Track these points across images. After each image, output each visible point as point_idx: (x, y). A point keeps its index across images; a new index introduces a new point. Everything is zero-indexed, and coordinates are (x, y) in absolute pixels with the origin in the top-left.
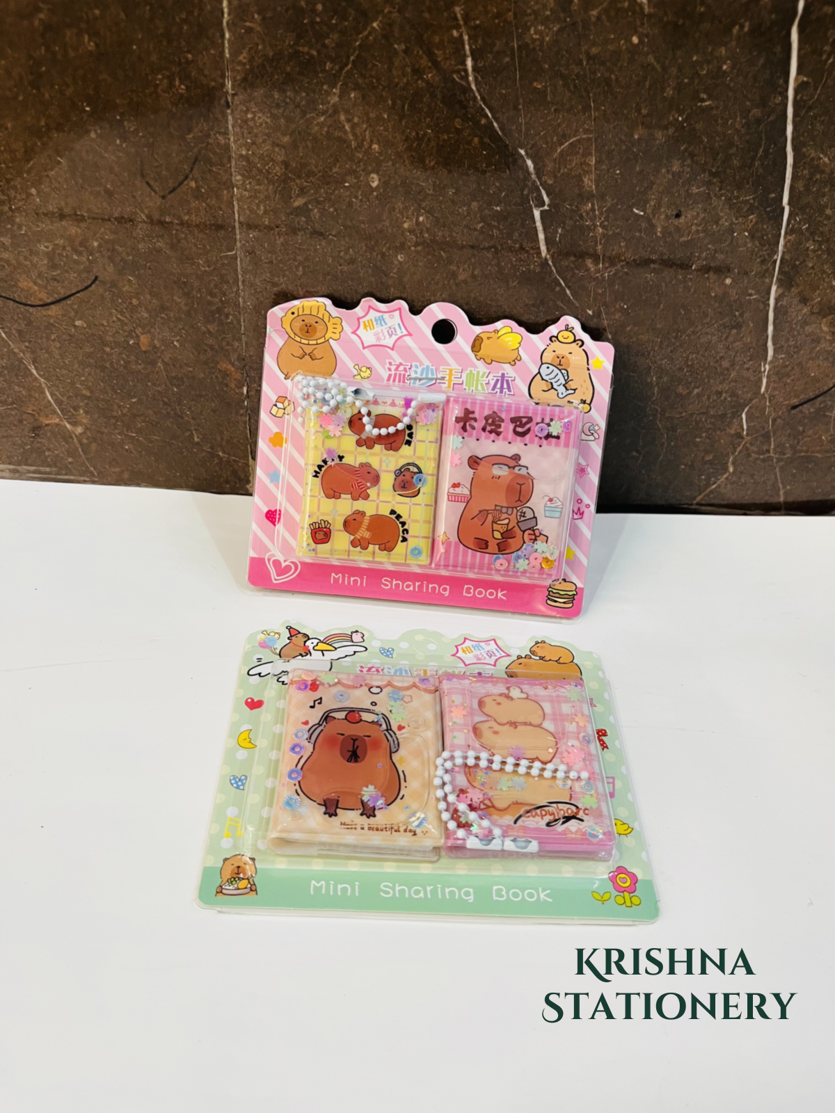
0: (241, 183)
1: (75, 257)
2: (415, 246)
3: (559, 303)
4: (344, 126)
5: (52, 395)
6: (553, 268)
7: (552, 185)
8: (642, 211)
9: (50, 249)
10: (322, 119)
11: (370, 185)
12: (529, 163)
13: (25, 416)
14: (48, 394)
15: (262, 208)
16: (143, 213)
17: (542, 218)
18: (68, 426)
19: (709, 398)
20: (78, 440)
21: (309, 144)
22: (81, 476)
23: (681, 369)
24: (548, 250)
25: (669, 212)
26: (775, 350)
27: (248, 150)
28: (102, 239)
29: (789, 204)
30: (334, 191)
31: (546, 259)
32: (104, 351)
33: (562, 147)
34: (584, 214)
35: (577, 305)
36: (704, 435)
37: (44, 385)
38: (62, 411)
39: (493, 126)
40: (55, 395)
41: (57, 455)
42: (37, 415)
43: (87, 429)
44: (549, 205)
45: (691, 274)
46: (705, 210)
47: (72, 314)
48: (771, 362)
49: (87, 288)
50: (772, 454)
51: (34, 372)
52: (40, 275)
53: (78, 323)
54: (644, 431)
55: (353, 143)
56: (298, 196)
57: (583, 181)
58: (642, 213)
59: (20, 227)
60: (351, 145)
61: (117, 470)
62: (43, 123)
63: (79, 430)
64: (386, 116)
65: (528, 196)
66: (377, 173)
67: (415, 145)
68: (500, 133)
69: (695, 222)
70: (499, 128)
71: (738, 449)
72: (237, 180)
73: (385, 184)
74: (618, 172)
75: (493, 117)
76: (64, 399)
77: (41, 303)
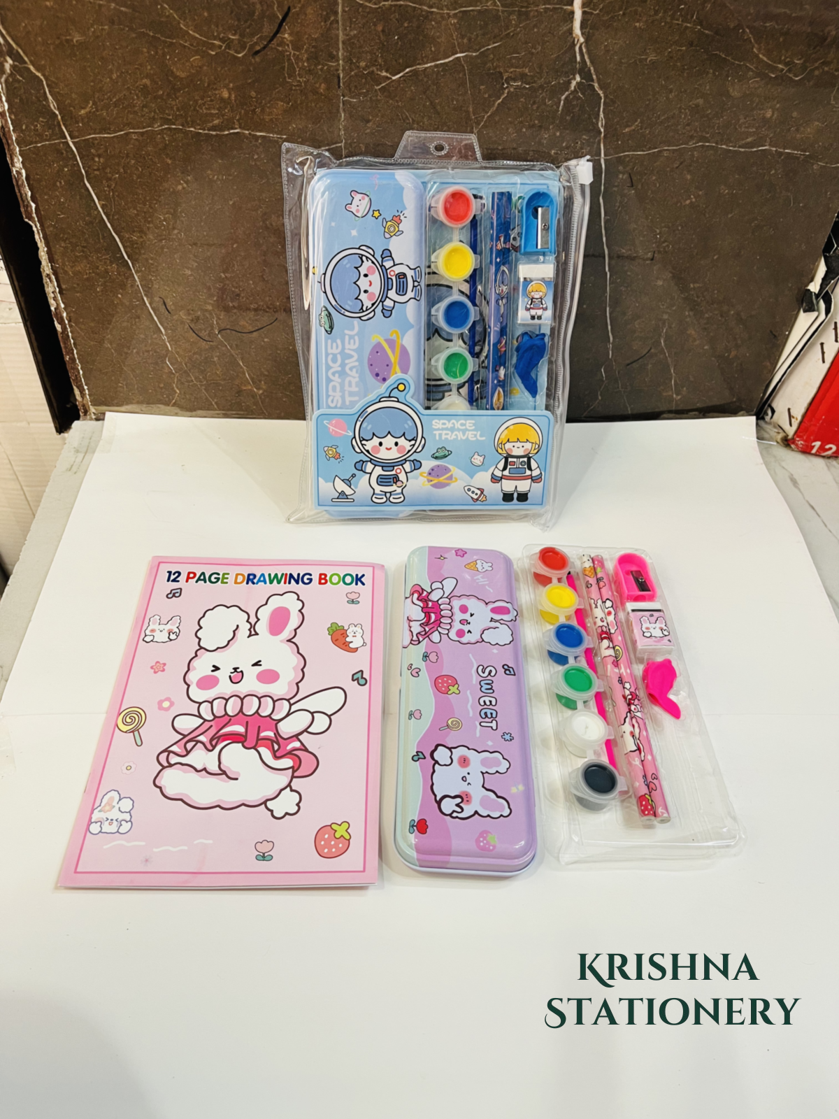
5: (249, 374)
13: (234, 386)
14: (247, 374)
18: (255, 390)
20: (260, 398)
22: (259, 415)
26: (613, 337)
29: (609, 270)
32: (277, 353)
37: (245, 370)
38: (253, 382)
40: (251, 375)
41: (248, 405)
42: (240, 385)
43: (264, 391)
47: (263, 336)
48: (612, 344)
49: (271, 324)
50: (620, 389)
51: (241, 364)
52: (250, 319)
53: (266, 340)
59: (243, 298)
61: (278, 412)
63: (261, 392)
71: (602, 387)
76: (255, 377)
77: (248, 331)
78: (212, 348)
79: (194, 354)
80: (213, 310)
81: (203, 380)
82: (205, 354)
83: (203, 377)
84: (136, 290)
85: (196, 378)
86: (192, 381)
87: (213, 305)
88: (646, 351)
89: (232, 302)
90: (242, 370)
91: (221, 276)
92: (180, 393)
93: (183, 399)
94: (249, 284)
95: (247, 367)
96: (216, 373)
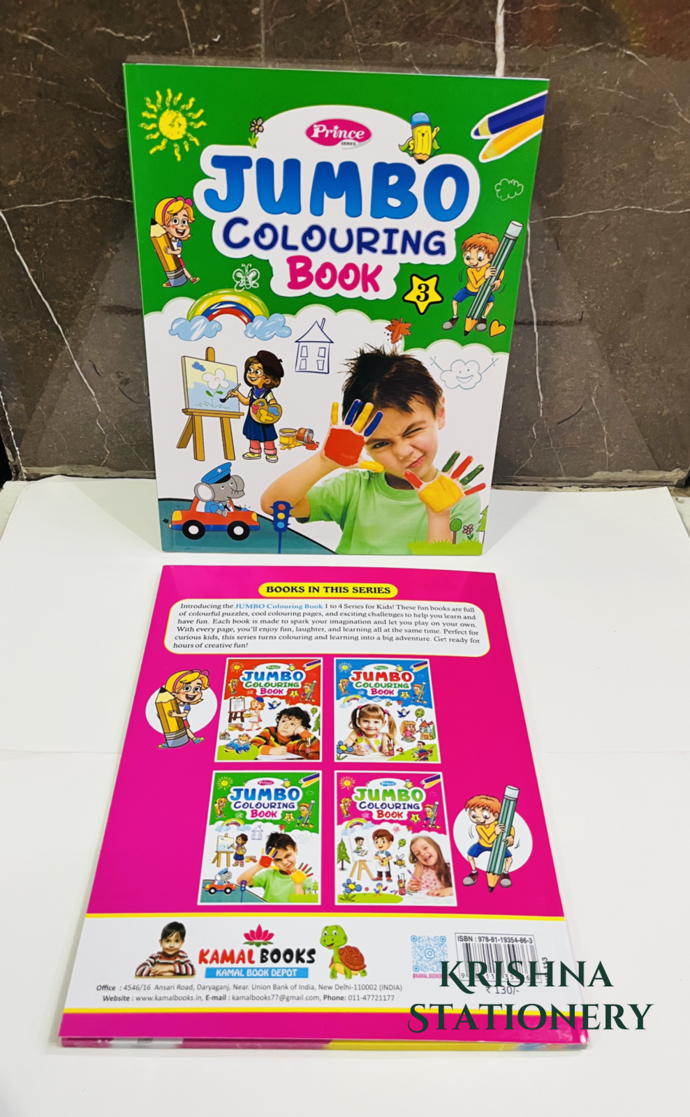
84: (66, 354)
88: (578, 409)
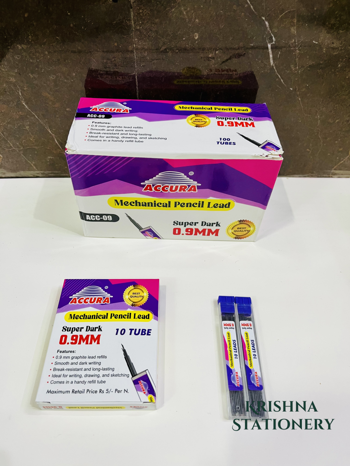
0: (137, 42)
1: (65, 81)
2: (214, 65)
3: (278, 86)
4: (183, 12)
5: (57, 140)
6: (276, 70)
7: (277, 32)
8: (317, 42)
9: (55, 78)
10: (173, 10)
11: (194, 38)
12: (267, 23)
13: (47, 151)
14: (56, 141)
15: (146, 53)
16: (95, 59)
17: (272, 48)
19: (343, 123)
21: (168, 22)
23: (331, 111)
24: (274, 62)
25: (329, 42)
27: (140, 27)
28: (77, 72)
30: (178, 42)
31: (273, 66)
33: (282, 15)
34: (291, 45)
35: (286, 86)
36: (339, 140)
37: (54, 137)
39: (251, 8)
40: (59, 141)
41: (61, 166)
42: (52, 150)
44: (275, 42)
45: (338, 69)
46: (345, 41)
51: (50, 132)
52: (51, 90)
53: (67, 109)
54: (312, 140)
55: (187, 20)
56: (162, 46)
57: (291, 30)
58: (317, 43)
59: (41, 69)
60: (186, 21)
62: (49, 22)
64: (202, 6)
65: (265, 38)
66: (198, 33)
67: (215, 18)
68: (254, 10)
69: (341, 45)
70: (254, 8)
72: (135, 41)
73: (200, 38)
74: (307, 25)
75: (251, 3)
78: (22, 118)
79: (8, 123)
80: (16, 82)
81: (20, 146)
82: (17, 124)
83: (20, 144)
85: (13, 145)
86: (11, 146)
87: (15, 77)
89: (32, 74)
90: (51, 137)
91: (18, 47)
92: (3, 157)
93: (7, 162)
94: (45, 55)
95: (54, 134)
96: (30, 140)
